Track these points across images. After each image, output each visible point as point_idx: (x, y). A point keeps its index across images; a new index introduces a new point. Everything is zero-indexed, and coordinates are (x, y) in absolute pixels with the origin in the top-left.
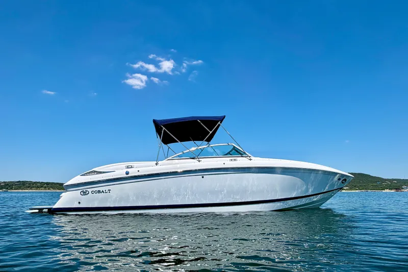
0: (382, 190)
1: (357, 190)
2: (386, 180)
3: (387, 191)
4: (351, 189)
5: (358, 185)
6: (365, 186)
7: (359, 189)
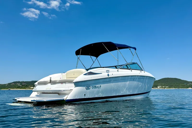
0: (187, 88)
1: (173, 88)
2: (189, 82)
3: (190, 88)
4: (170, 87)
5: (174, 85)
6: (177, 85)
7: (174, 88)
